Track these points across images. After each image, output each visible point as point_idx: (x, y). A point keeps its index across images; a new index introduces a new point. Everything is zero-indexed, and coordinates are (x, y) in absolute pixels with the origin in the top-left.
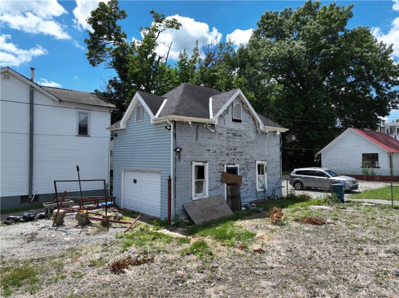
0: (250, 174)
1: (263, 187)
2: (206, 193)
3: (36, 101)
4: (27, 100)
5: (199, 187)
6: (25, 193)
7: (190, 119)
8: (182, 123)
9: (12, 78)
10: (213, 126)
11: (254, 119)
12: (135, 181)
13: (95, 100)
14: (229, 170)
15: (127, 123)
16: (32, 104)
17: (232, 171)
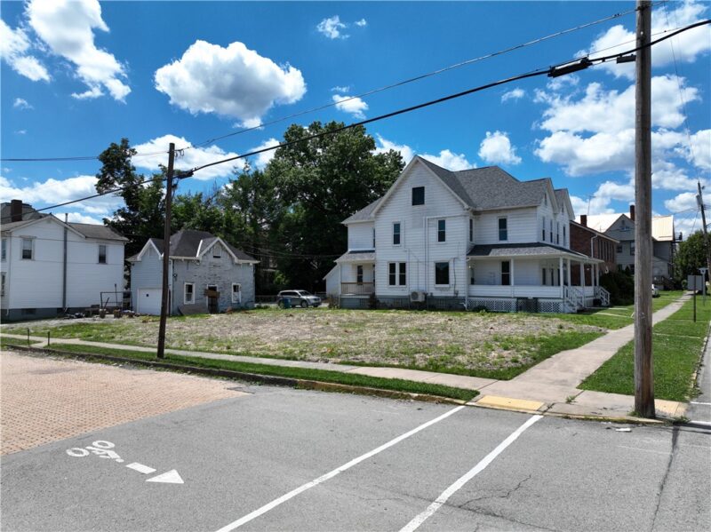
0: (226, 291)
1: (238, 300)
2: (193, 301)
3: (69, 238)
4: (62, 238)
5: (189, 297)
6: (60, 306)
7: (183, 258)
8: (177, 260)
9: (52, 222)
10: (198, 261)
11: (230, 255)
12: (147, 295)
13: (109, 233)
14: (210, 288)
15: (142, 257)
16: (65, 241)
17: (214, 289)
